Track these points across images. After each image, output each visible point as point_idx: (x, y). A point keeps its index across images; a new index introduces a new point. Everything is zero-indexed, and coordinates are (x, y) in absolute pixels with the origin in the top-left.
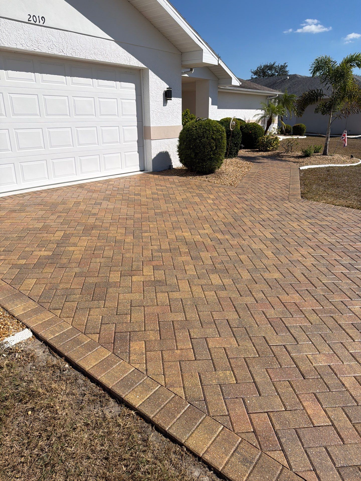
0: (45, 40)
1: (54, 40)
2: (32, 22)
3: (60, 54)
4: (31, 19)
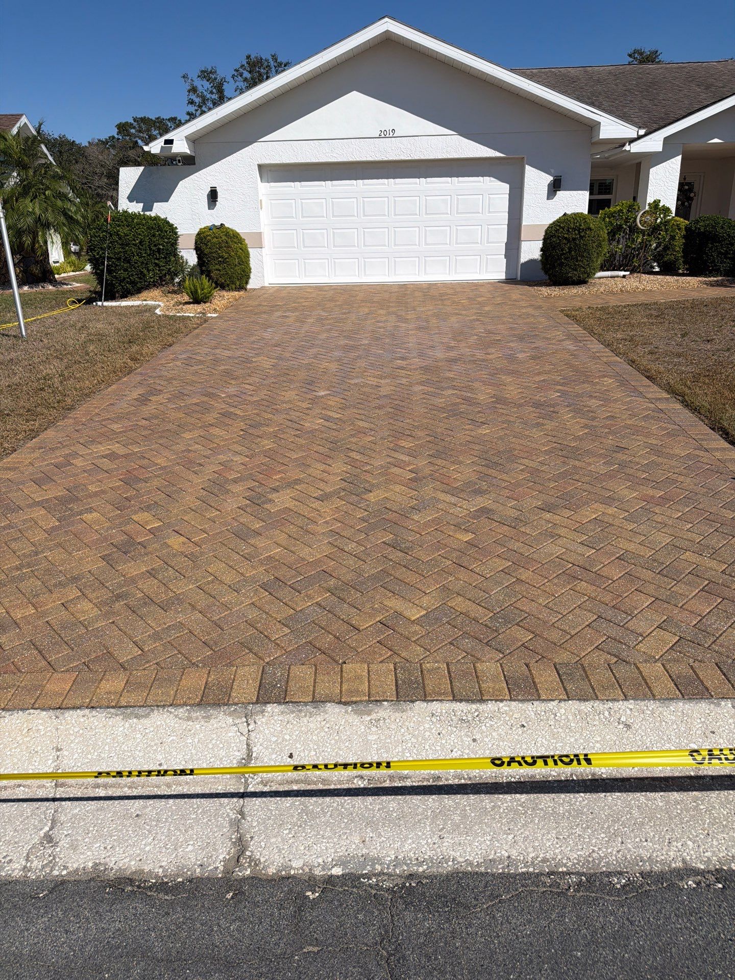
0: (393, 148)
1: (402, 147)
2: (383, 136)
3: (407, 159)
4: (382, 134)
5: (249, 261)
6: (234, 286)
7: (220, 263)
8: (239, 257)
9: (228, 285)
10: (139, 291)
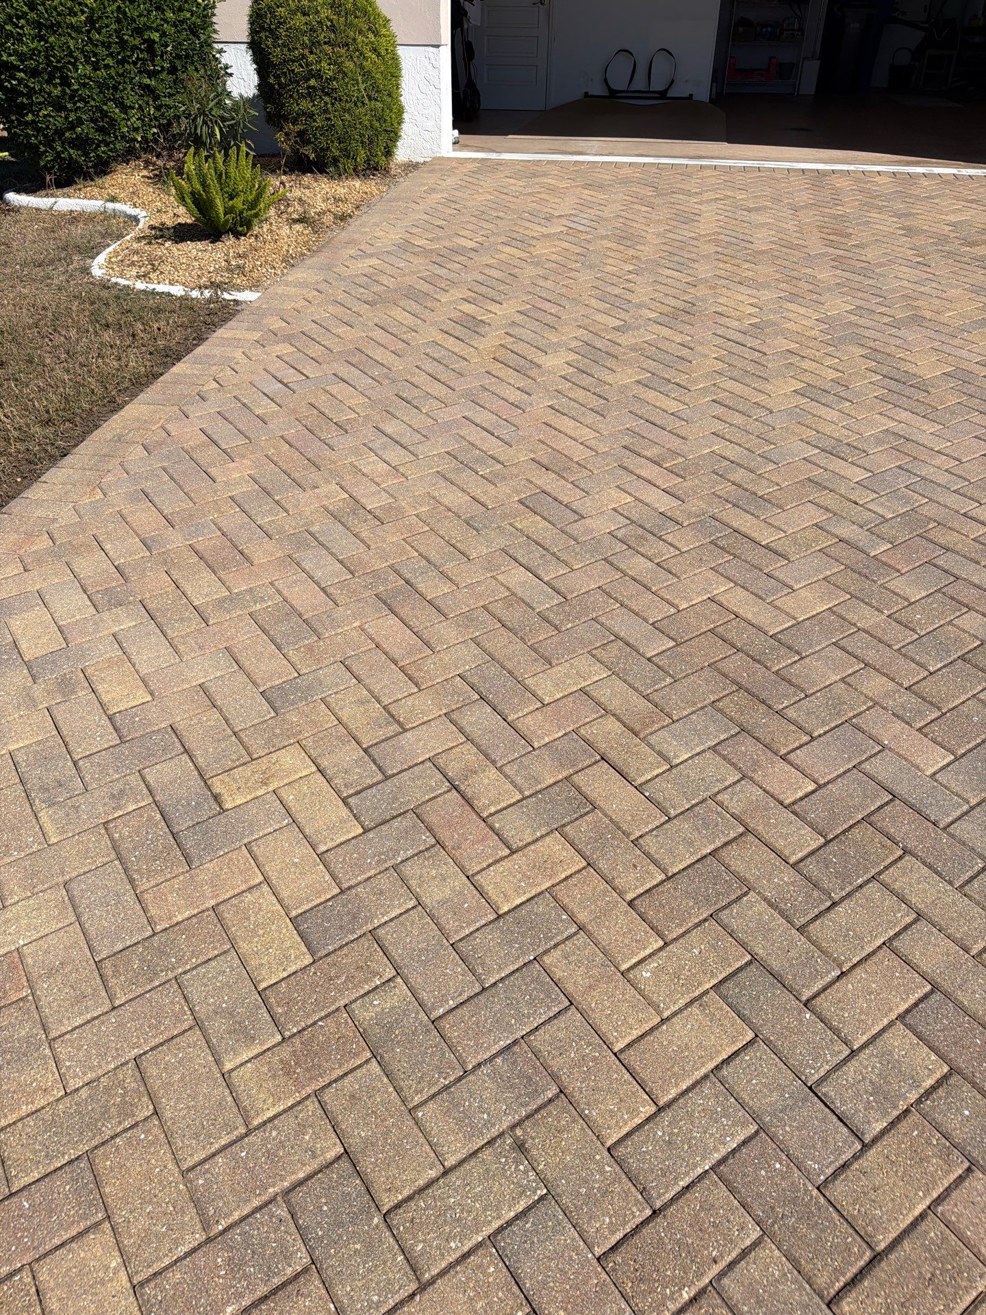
5: (398, 86)
6: (350, 165)
7: (311, 93)
8: (367, 75)
9: (335, 161)
10: (103, 168)
